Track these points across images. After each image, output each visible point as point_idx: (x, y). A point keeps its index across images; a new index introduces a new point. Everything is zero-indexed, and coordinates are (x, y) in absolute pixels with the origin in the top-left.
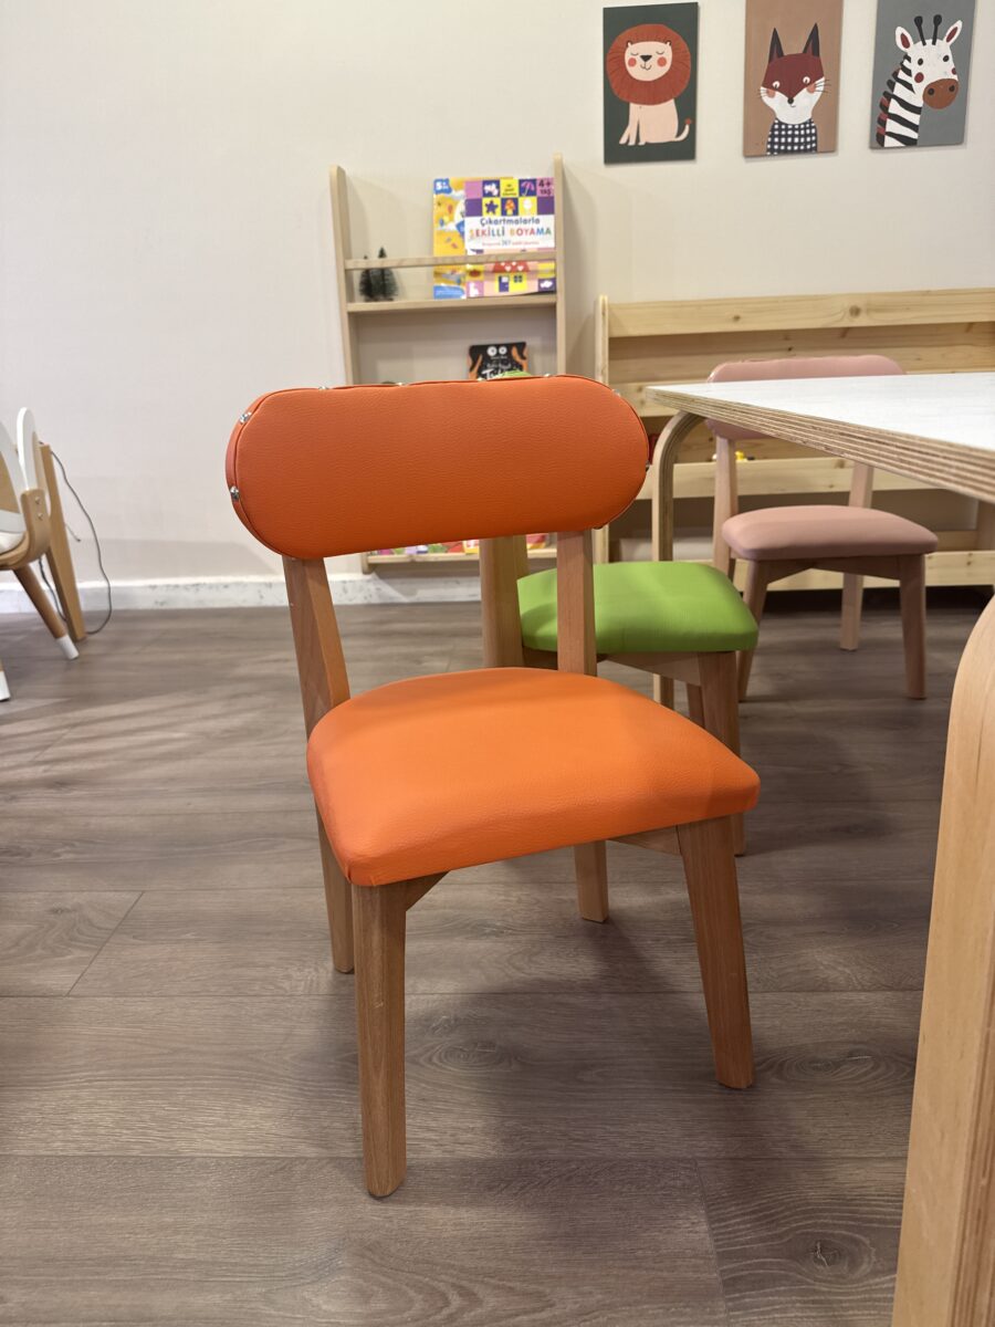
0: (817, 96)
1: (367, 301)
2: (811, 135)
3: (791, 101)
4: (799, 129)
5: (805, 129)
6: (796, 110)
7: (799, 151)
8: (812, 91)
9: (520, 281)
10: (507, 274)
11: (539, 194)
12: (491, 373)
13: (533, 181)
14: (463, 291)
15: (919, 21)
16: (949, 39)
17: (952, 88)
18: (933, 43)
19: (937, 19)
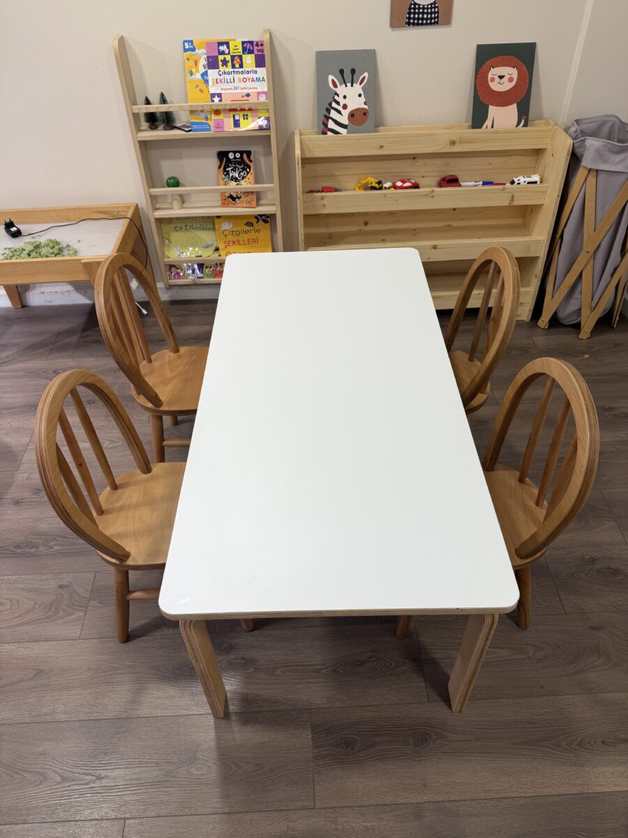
2: (435, 13)
4: (427, 9)
5: (431, 8)
7: (426, 24)
9: (247, 119)
10: (238, 113)
11: (256, 52)
12: (232, 170)
13: (251, 43)
14: (210, 126)
15: (342, 72)
16: (361, 84)
17: (365, 114)
18: (352, 86)
19: (353, 71)
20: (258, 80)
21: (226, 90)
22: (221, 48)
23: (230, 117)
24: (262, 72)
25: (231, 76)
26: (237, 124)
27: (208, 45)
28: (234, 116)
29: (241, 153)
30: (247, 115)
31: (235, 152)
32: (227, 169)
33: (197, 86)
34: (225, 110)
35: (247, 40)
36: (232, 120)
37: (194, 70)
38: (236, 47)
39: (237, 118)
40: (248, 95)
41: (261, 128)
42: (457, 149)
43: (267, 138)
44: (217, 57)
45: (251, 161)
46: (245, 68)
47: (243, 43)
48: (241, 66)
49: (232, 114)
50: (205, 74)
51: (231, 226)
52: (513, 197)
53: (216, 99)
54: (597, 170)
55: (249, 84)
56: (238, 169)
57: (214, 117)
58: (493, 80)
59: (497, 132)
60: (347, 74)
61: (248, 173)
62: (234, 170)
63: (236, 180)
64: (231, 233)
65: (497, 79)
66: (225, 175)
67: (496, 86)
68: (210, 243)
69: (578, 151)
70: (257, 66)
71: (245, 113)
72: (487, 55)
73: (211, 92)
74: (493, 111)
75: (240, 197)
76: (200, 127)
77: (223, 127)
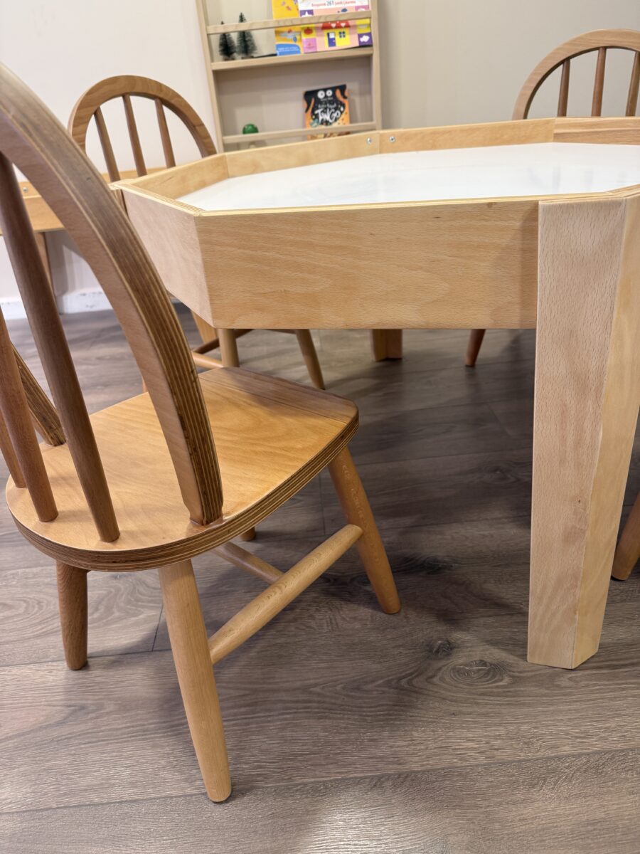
1: (226, 60)
9: (344, 36)
10: (333, 30)
12: (321, 112)
14: (299, 48)
21: (318, 5)
23: (323, 36)
26: (332, 42)
28: (328, 35)
29: (334, 89)
30: (344, 33)
31: (325, 90)
32: (316, 112)
33: (284, 3)
34: (317, 28)
36: (326, 39)
39: (332, 36)
40: (344, 10)
41: (362, 46)
43: (368, 58)
45: (345, 97)
49: (326, 32)
53: (307, 16)
56: (330, 109)
57: (304, 37)
61: (342, 112)
62: (324, 112)
63: (327, 123)
66: (314, 119)
71: (342, 30)
73: (300, 9)
76: (287, 49)
77: (315, 47)
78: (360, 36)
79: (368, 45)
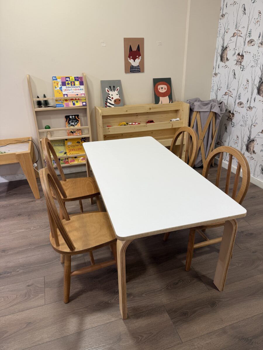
0: (140, 60)
1: (39, 107)
2: (139, 69)
3: (134, 61)
4: (136, 67)
5: (138, 67)
6: (136, 63)
7: (137, 72)
8: (139, 59)
10: (74, 100)
11: (79, 80)
13: (78, 77)
14: (63, 105)
15: (110, 87)
16: (117, 91)
17: (120, 100)
18: (114, 91)
19: (114, 87)
20: (81, 89)
21: (69, 93)
22: (67, 79)
24: (82, 87)
25: (71, 88)
26: (74, 104)
27: (62, 78)
29: (75, 116)
31: (72, 116)
32: (69, 122)
33: (58, 92)
34: (69, 100)
35: (76, 76)
36: (72, 103)
37: (57, 86)
38: (72, 78)
39: (74, 102)
40: (77, 95)
41: (83, 106)
42: (152, 111)
43: (86, 109)
44: (65, 82)
45: (79, 118)
46: (76, 86)
47: (75, 77)
48: (74, 85)
49: (72, 101)
50: (61, 88)
51: (71, 143)
52: (173, 125)
53: (66, 96)
54: (200, 112)
55: (77, 91)
56: (74, 122)
57: (65, 102)
58: (159, 89)
59: (164, 105)
60: (112, 88)
61: (78, 123)
62: (72, 122)
63: (73, 125)
64: (71, 146)
65: (161, 89)
66: (69, 124)
67: (161, 91)
68: (62, 151)
69: (192, 107)
70: (80, 85)
71: (77, 101)
72: (157, 82)
73: (63, 94)
74: (161, 98)
75: (75, 132)
76: (60, 106)
77: (69, 105)
78: (83, 103)
79: (86, 105)
